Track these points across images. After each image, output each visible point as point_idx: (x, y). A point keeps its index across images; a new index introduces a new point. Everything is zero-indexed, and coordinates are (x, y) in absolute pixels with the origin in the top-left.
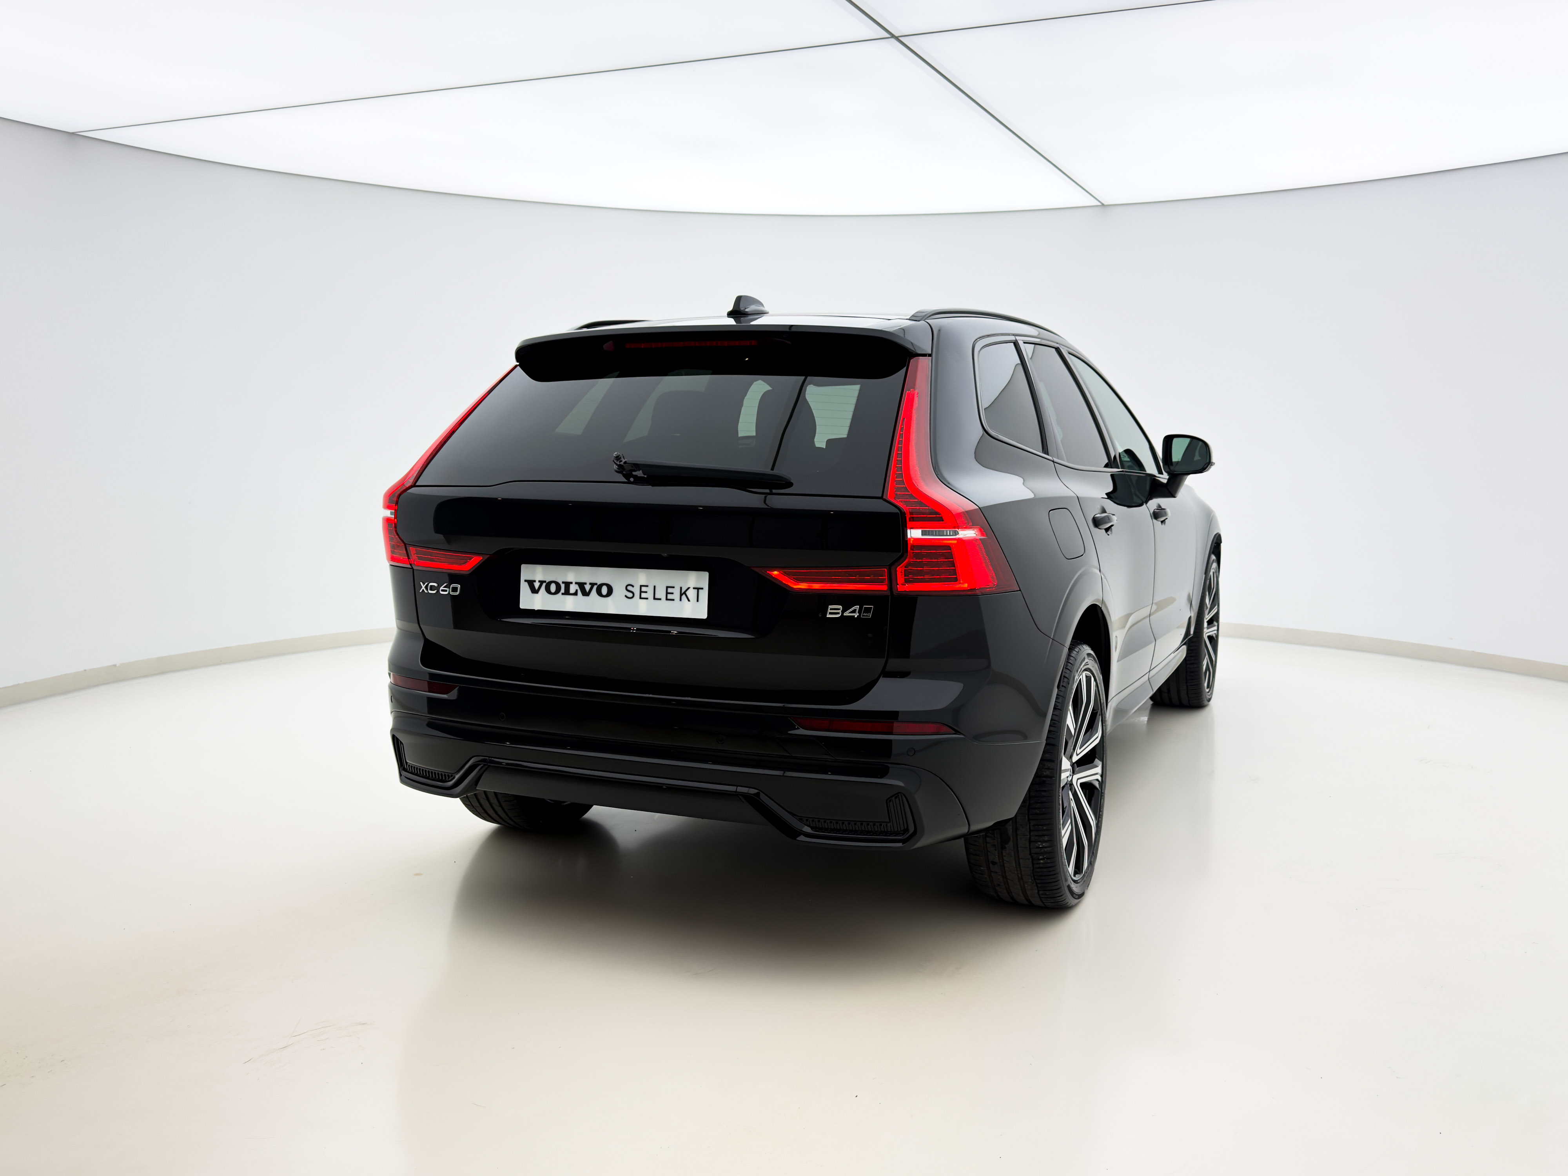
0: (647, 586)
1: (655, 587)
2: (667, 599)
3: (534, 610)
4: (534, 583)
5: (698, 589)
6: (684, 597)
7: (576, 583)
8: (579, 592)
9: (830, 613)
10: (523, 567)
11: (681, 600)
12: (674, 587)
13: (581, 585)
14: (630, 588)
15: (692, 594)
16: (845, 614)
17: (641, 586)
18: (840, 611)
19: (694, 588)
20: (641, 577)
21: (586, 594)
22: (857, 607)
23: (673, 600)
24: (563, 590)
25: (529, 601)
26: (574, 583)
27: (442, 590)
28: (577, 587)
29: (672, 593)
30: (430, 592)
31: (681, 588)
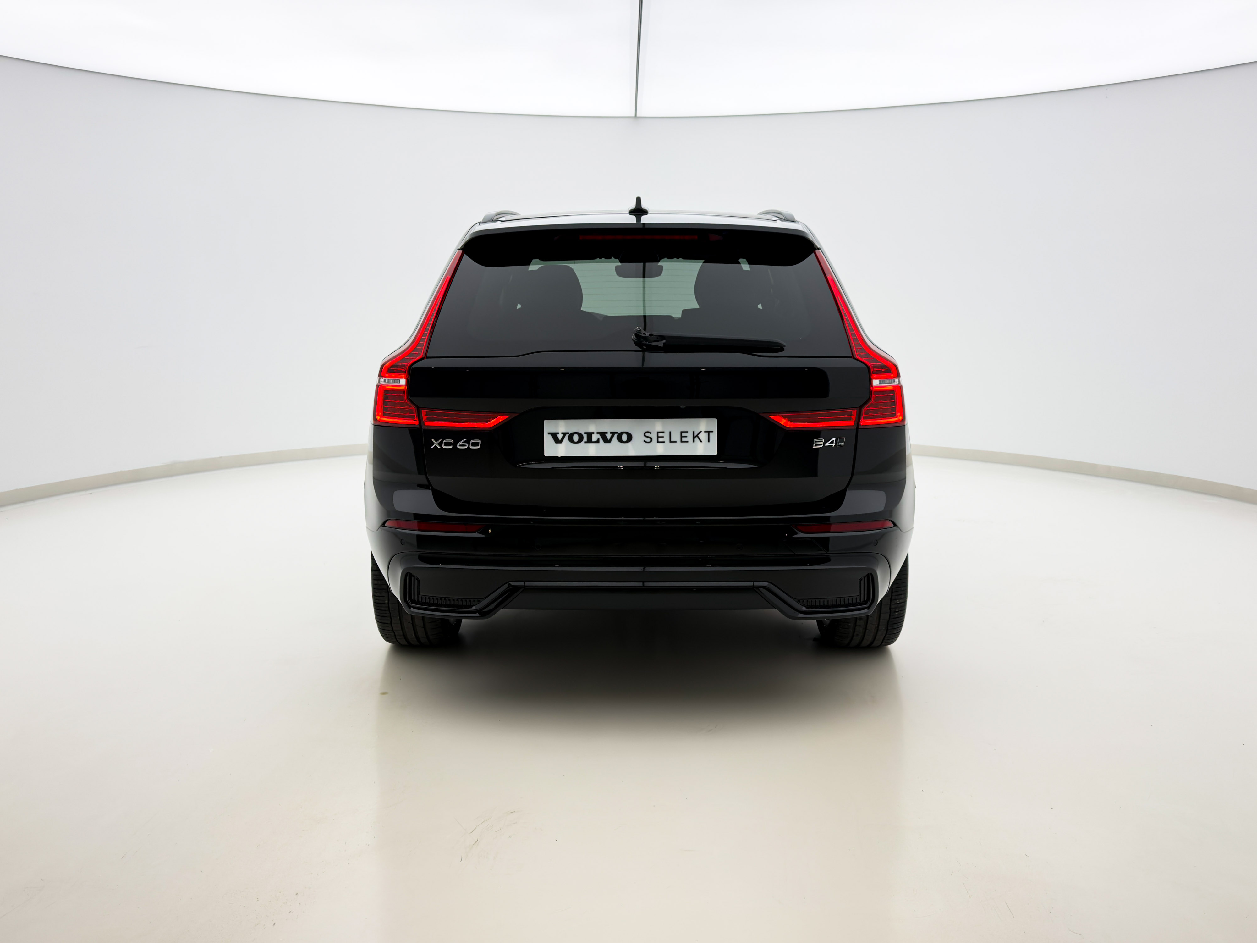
0: (663, 432)
1: (670, 432)
2: (681, 442)
3: (558, 457)
4: (558, 435)
5: (709, 432)
6: (696, 439)
7: (598, 433)
8: (601, 440)
9: (816, 445)
10: (546, 422)
11: (694, 441)
12: (687, 432)
13: (603, 435)
14: (647, 434)
15: (703, 436)
16: (827, 445)
17: (658, 433)
18: (822, 443)
19: (705, 432)
20: (657, 425)
21: (607, 441)
22: (834, 439)
23: (687, 442)
24: (585, 439)
25: (551, 449)
26: (595, 433)
27: (460, 446)
28: (599, 436)
29: (686, 437)
30: (444, 447)
31: (694, 432)
